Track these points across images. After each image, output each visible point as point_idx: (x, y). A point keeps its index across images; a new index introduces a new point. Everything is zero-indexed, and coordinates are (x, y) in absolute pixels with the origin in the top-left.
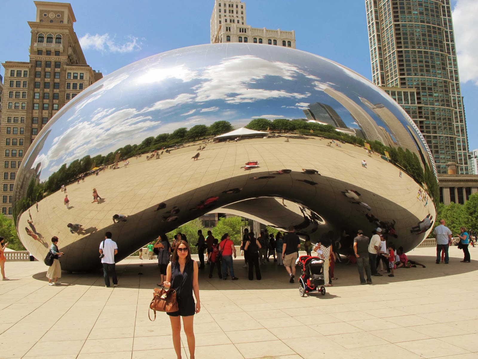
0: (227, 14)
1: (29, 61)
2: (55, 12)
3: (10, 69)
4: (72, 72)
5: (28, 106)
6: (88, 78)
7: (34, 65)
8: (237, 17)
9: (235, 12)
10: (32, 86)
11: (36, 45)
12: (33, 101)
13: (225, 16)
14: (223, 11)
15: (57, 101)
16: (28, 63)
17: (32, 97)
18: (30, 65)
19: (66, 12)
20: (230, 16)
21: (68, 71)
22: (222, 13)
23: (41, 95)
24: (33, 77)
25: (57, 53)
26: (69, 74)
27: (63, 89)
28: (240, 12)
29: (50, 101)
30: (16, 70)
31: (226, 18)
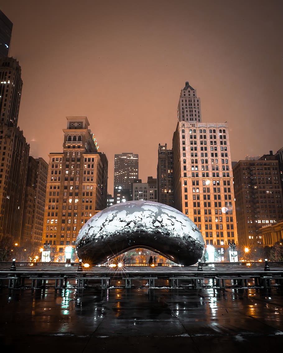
0: (188, 106)
1: (63, 152)
2: (78, 122)
3: (52, 157)
6: (97, 161)
8: (195, 108)
9: (193, 105)
10: (64, 167)
11: (67, 142)
12: (65, 176)
13: (186, 108)
14: (184, 105)
15: (78, 175)
17: (64, 173)
18: (63, 155)
19: (84, 121)
20: (190, 108)
21: (85, 157)
22: (184, 106)
23: (69, 172)
24: (65, 161)
25: (79, 146)
26: (86, 159)
28: (196, 105)
29: (74, 176)
30: (55, 157)
31: (187, 109)
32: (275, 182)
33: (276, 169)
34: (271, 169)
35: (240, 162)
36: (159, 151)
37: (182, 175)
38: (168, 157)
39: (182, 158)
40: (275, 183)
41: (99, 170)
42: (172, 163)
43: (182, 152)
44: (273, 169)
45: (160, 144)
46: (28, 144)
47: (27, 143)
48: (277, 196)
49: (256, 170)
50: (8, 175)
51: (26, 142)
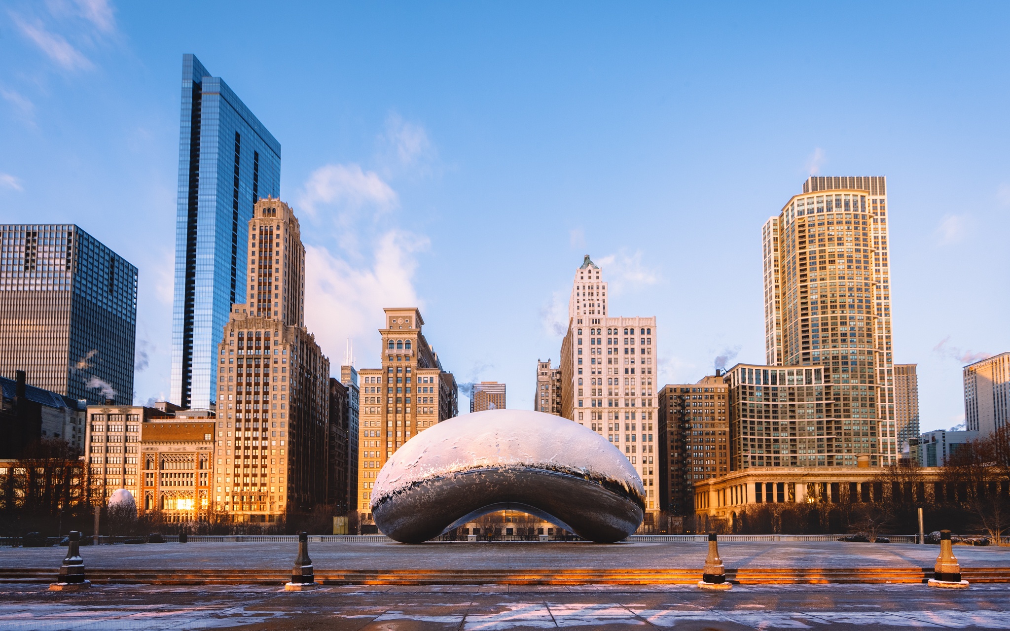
0: (587, 297)
1: (381, 368)
2: (404, 317)
3: (365, 376)
4: (422, 376)
5: (382, 411)
6: (438, 382)
7: (386, 371)
8: (598, 299)
9: (595, 294)
10: (385, 391)
11: (387, 351)
12: (387, 406)
13: (584, 300)
14: (581, 294)
15: (410, 405)
16: (381, 370)
17: (386, 401)
18: (382, 372)
19: (414, 315)
20: (589, 299)
21: (418, 376)
22: (581, 297)
23: (395, 400)
24: (386, 383)
25: (407, 357)
26: (420, 379)
27: (414, 394)
28: (601, 294)
29: (403, 405)
30: (370, 376)
31: (584, 302)
32: (720, 418)
33: (723, 398)
34: (716, 398)
35: (667, 386)
36: (539, 370)
37: (576, 405)
38: (553, 380)
39: (576, 378)
40: (720, 420)
41: (442, 397)
42: (558, 388)
43: (576, 366)
44: (719, 398)
45: (539, 360)
46: (326, 358)
47: (324, 356)
48: (720, 439)
49: (691, 399)
50: (295, 405)
51: (321, 353)
